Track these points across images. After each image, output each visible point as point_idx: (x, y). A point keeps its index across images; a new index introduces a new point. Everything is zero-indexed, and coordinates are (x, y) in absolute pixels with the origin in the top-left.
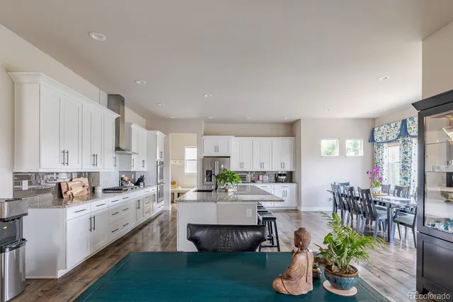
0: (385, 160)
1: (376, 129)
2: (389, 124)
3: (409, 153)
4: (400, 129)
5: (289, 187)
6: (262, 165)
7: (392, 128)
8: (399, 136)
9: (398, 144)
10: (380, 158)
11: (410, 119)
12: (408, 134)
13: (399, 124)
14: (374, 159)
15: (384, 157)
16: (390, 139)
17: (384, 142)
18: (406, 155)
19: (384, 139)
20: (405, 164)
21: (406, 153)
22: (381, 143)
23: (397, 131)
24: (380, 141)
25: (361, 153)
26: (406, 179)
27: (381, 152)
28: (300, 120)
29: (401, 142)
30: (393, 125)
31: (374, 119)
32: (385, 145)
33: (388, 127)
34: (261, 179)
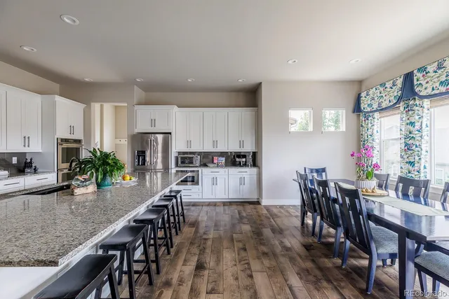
0: (376, 137)
1: (363, 95)
2: (383, 85)
3: (417, 125)
4: (402, 89)
5: (248, 173)
6: (215, 143)
7: (388, 90)
8: (399, 99)
9: (397, 111)
10: (369, 133)
11: (419, 70)
12: (416, 94)
13: (400, 82)
14: (360, 135)
15: (375, 132)
16: (384, 105)
17: (375, 111)
18: (411, 128)
19: (375, 106)
20: (411, 142)
21: (412, 124)
22: (371, 112)
23: (396, 92)
24: (369, 109)
25: (343, 128)
26: (412, 164)
27: (370, 125)
28: (261, 83)
29: (402, 109)
30: (388, 85)
31: (360, 82)
32: (377, 115)
33: (381, 89)
34: (215, 161)
